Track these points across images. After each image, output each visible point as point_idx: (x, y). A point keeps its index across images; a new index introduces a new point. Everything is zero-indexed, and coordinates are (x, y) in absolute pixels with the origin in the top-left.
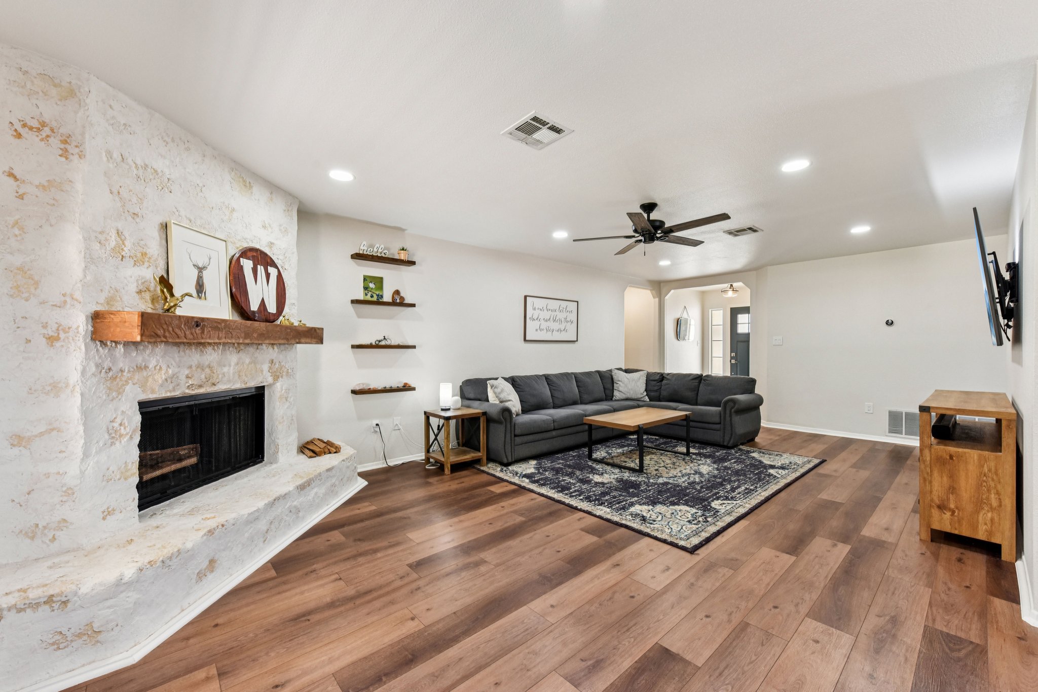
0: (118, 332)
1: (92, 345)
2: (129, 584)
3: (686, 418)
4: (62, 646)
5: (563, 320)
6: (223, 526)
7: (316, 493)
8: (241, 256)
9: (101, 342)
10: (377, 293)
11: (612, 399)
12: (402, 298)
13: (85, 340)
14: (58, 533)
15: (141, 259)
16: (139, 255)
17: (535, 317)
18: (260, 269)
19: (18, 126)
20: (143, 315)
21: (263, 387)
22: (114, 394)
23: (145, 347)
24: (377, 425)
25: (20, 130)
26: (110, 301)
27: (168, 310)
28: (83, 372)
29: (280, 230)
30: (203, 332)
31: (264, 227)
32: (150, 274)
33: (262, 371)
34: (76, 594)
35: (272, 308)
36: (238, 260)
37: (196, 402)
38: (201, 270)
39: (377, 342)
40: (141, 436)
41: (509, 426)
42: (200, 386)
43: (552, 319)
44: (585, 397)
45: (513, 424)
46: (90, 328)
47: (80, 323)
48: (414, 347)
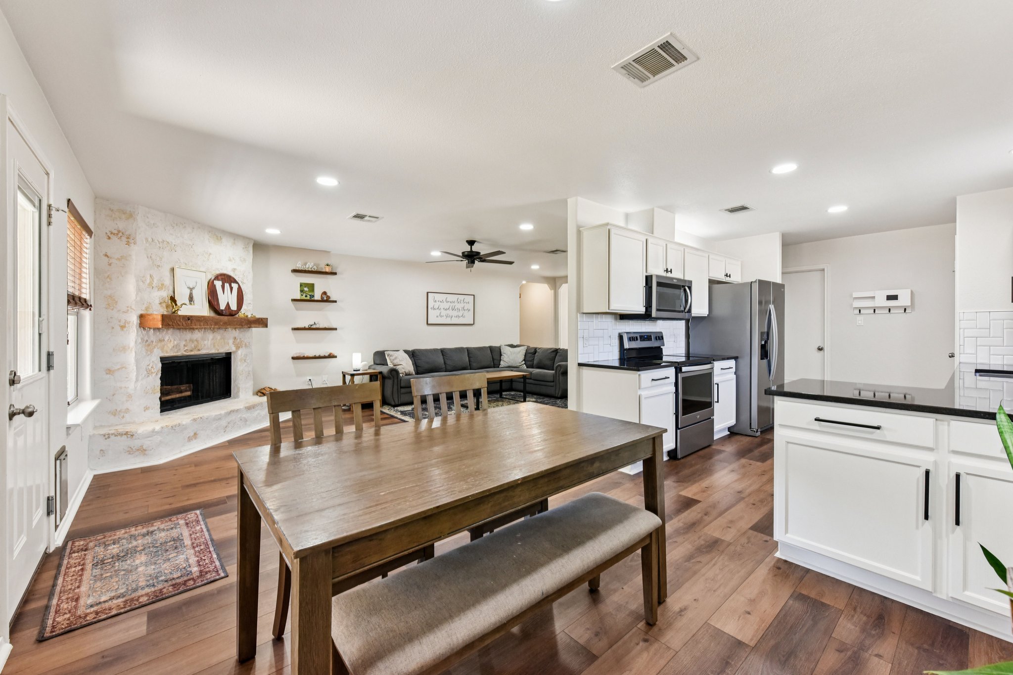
0: (151, 324)
1: (140, 330)
2: (158, 433)
3: (524, 377)
4: (131, 453)
5: (460, 309)
6: (201, 418)
7: (259, 413)
8: (215, 279)
9: (143, 328)
10: (310, 294)
11: (499, 367)
12: (328, 297)
13: (136, 327)
14: (125, 415)
15: (161, 287)
16: (160, 285)
17: (436, 307)
18: (227, 285)
19: (109, 234)
20: (163, 316)
21: (230, 353)
22: (149, 353)
23: (163, 330)
24: (310, 380)
25: (110, 235)
26: (147, 309)
27: (174, 312)
28: (136, 342)
29: (241, 260)
30: (191, 323)
31: (230, 260)
32: (166, 294)
33: (228, 344)
34: (136, 433)
35: (234, 307)
36: (213, 282)
37: (190, 360)
38: (191, 289)
39: (310, 326)
40: (161, 373)
41: (396, 381)
42: (191, 351)
43: (451, 308)
44: (474, 365)
45: (399, 380)
46: (139, 322)
47: (135, 320)
48: (336, 329)
